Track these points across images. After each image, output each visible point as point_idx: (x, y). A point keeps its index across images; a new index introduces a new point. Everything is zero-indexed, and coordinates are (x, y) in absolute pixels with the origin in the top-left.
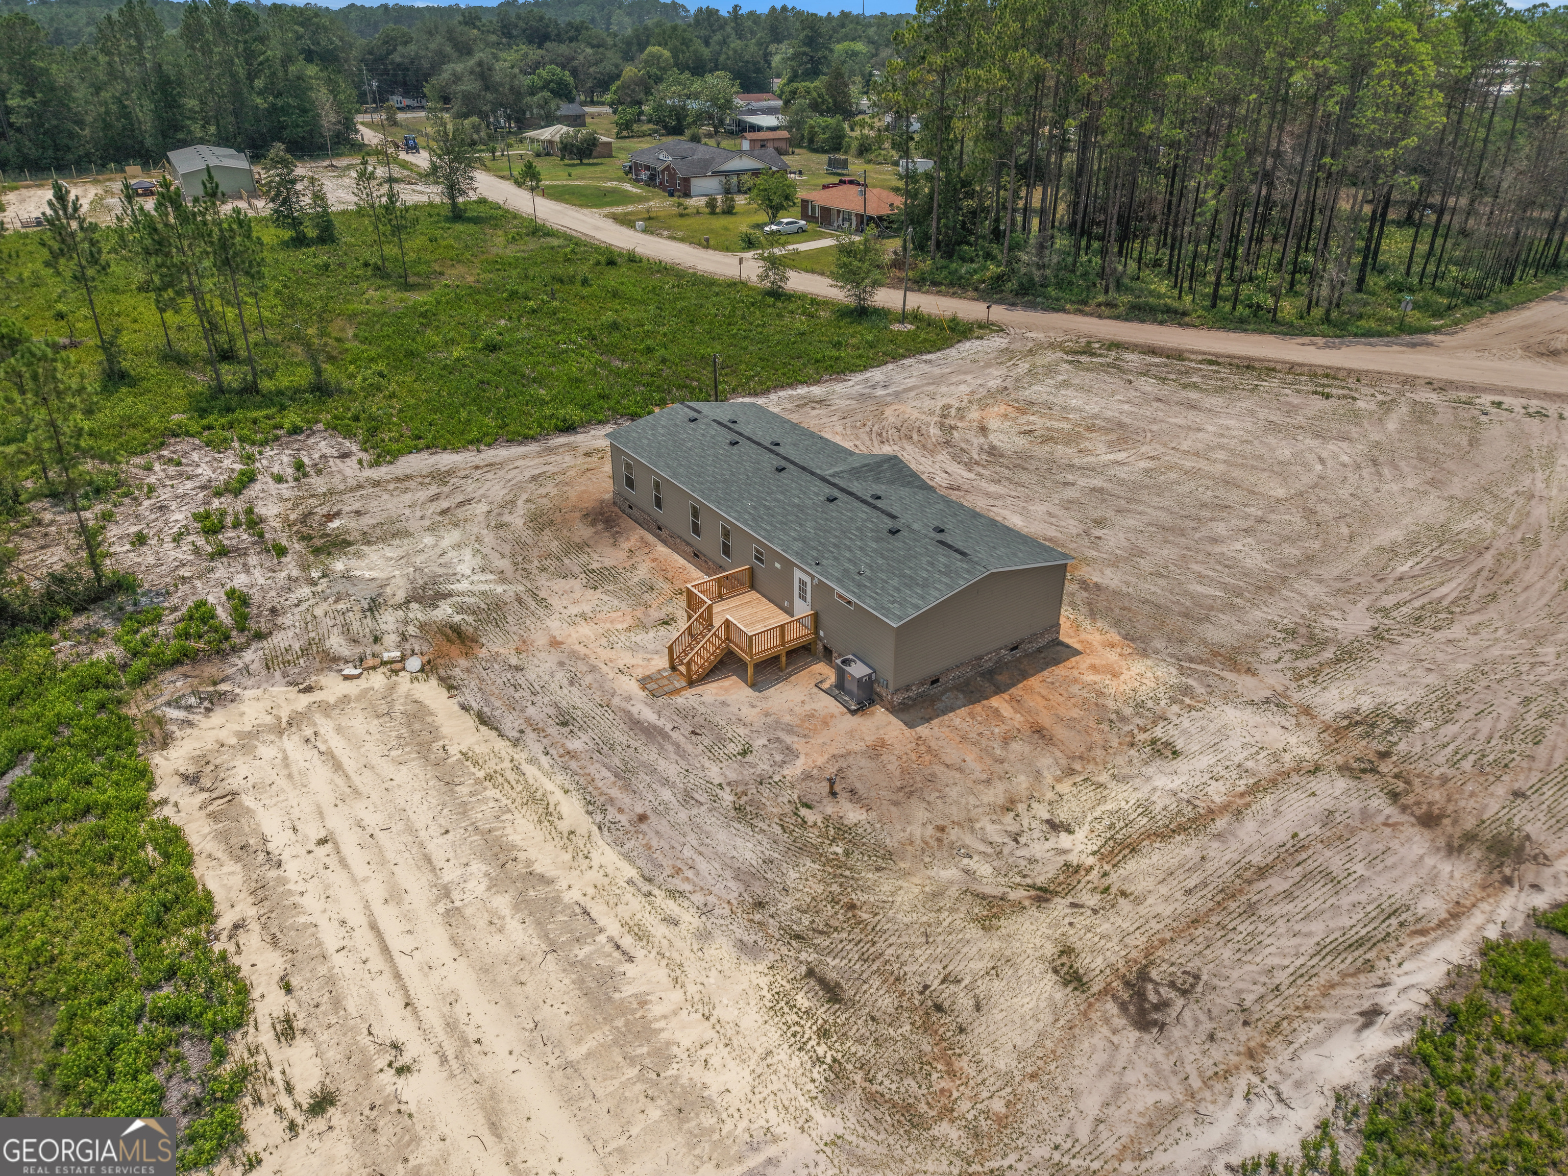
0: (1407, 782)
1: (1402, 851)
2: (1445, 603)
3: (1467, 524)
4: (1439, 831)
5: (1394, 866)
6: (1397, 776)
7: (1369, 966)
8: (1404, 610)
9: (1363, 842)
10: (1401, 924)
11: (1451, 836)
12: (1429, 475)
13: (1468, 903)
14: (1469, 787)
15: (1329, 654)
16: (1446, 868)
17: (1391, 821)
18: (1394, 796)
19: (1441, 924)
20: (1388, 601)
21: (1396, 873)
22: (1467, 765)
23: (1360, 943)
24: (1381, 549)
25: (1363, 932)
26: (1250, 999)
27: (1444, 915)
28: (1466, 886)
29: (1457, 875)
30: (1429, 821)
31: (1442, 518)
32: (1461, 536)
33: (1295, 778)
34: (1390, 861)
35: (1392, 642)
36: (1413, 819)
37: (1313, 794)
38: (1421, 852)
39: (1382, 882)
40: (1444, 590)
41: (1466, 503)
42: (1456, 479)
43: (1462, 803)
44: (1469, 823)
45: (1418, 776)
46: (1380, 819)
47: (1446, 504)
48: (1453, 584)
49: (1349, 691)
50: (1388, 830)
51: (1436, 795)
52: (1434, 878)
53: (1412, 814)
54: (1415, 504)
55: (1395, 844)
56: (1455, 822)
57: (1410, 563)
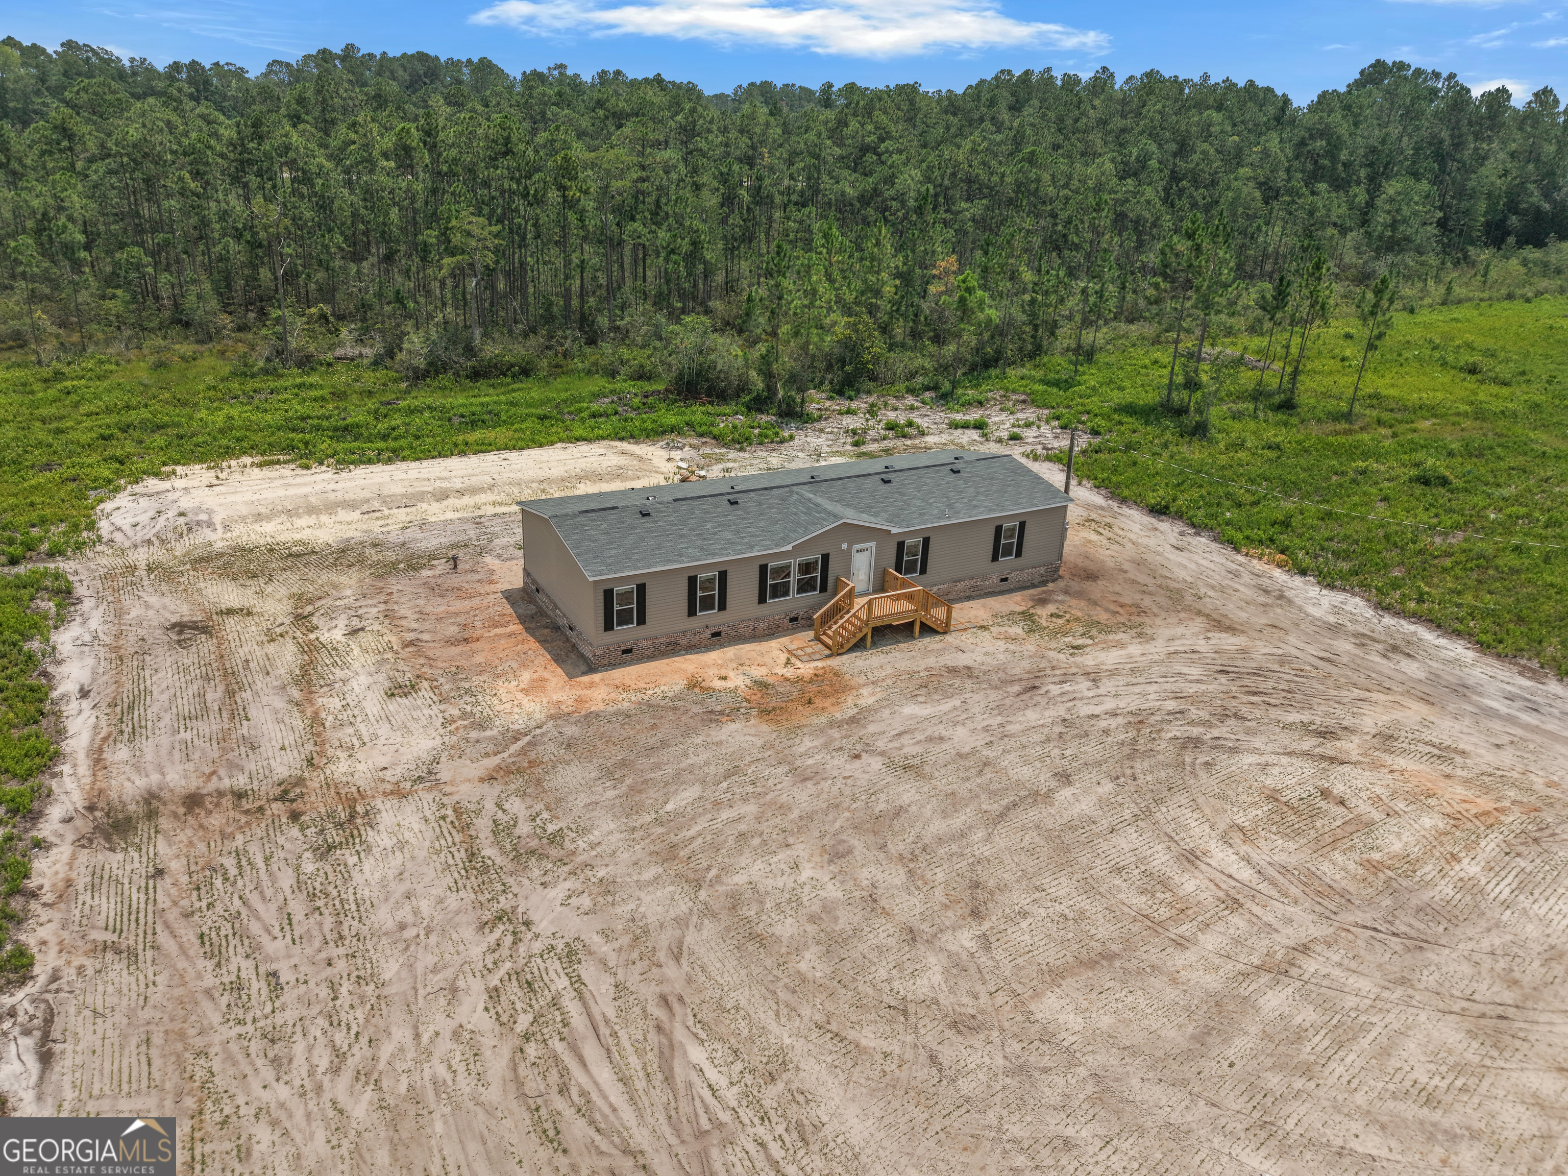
0: (247, 812)
1: (180, 768)
4: (176, 800)
5: (170, 753)
6: (261, 809)
7: (113, 705)
9: (209, 750)
10: (122, 732)
11: (165, 804)
13: (100, 774)
14: (201, 847)
16: (141, 783)
17: (215, 778)
18: (240, 795)
19: (100, 750)
21: (164, 752)
22: (229, 863)
23: (131, 708)
25: (136, 713)
26: (147, 658)
27: (105, 756)
28: (113, 782)
29: (127, 784)
30: (193, 801)
33: (309, 747)
34: (177, 755)
36: (204, 791)
37: (283, 748)
38: (168, 778)
39: (165, 740)
43: (189, 832)
44: (164, 823)
45: (248, 824)
46: (222, 772)
50: (207, 771)
51: (216, 821)
52: (138, 769)
53: (210, 795)
55: (190, 766)
56: (175, 815)
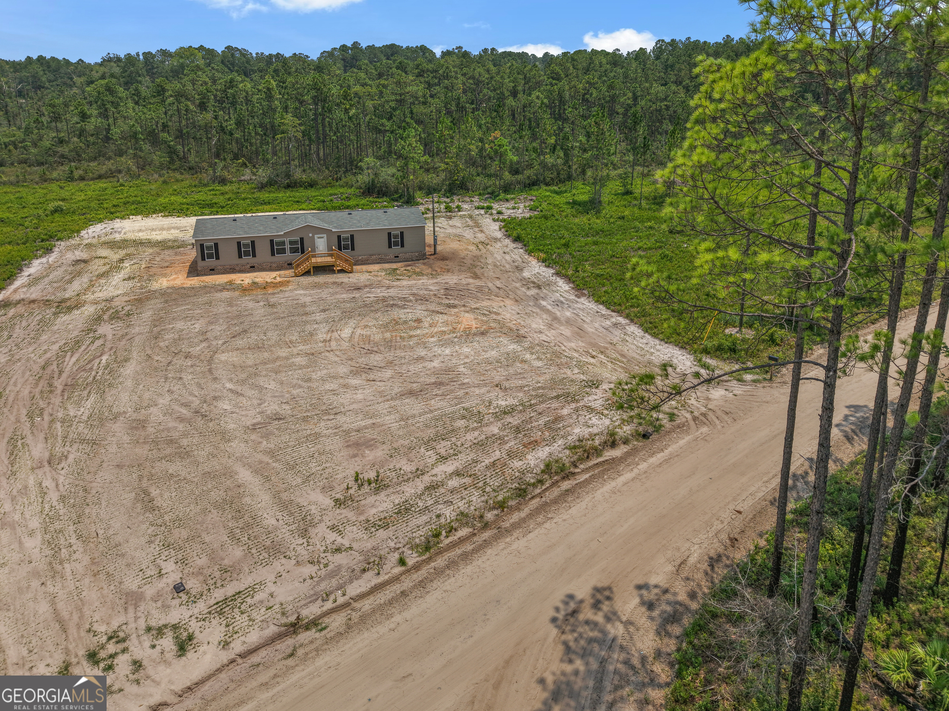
0: (45, 305)
1: (37, 294)
2: (69, 353)
3: (89, 404)
4: (28, 301)
6: (50, 304)
7: (34, 278)
8: (88, 343)
10: (29, 285)
11: (24, 301)
12: (150, 430)
15: (106, 317)
16: (22, 296)
18: (48, 301)
20: (98, 343)
21: (37, 290)
23: (39, 279)
24: (126, 360)
26: (58, 268)
28: (14, 296)
29: (18, 297)
31: (109, 399)
32: (86, 393)
33: (82, 291)
34: (40, 291)
35: (83, 331)
36: (38, 299)
37: (74, 291)
38: (31, 296)
39: (40, 287)
40: (74, 359)
41: (102, 421)
42: (126, 438)
43: (24, 308)
44: (19, 305)
46: (49, 295)
47: (115, 410)
48: (71, 363)
49: (86, 312)
50: (45, 295)
52: (25, 293)
54: (135, 398)
55: (41, 294)
56: (24, 304)
57: (104, 361)
